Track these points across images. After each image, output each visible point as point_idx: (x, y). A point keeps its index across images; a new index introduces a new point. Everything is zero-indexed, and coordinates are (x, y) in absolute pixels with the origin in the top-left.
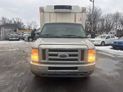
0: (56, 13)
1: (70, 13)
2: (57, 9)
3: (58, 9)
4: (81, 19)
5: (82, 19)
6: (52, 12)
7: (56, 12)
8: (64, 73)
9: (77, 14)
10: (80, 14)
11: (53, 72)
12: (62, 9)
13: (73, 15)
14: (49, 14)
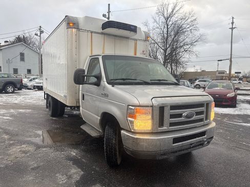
0: (103, 36)
1: (127, 38)
2: (115, 27)
3: (117, 28)
4: (143, 52)
5: (145, 52)
6: (95, 33)
7: (102, 33)
8: (191, 144)
9: (138, 42)
10: (142, 43)
11: (178, 147)
12: (123, 29)
13: (132, 43)
14: (90, 34)
